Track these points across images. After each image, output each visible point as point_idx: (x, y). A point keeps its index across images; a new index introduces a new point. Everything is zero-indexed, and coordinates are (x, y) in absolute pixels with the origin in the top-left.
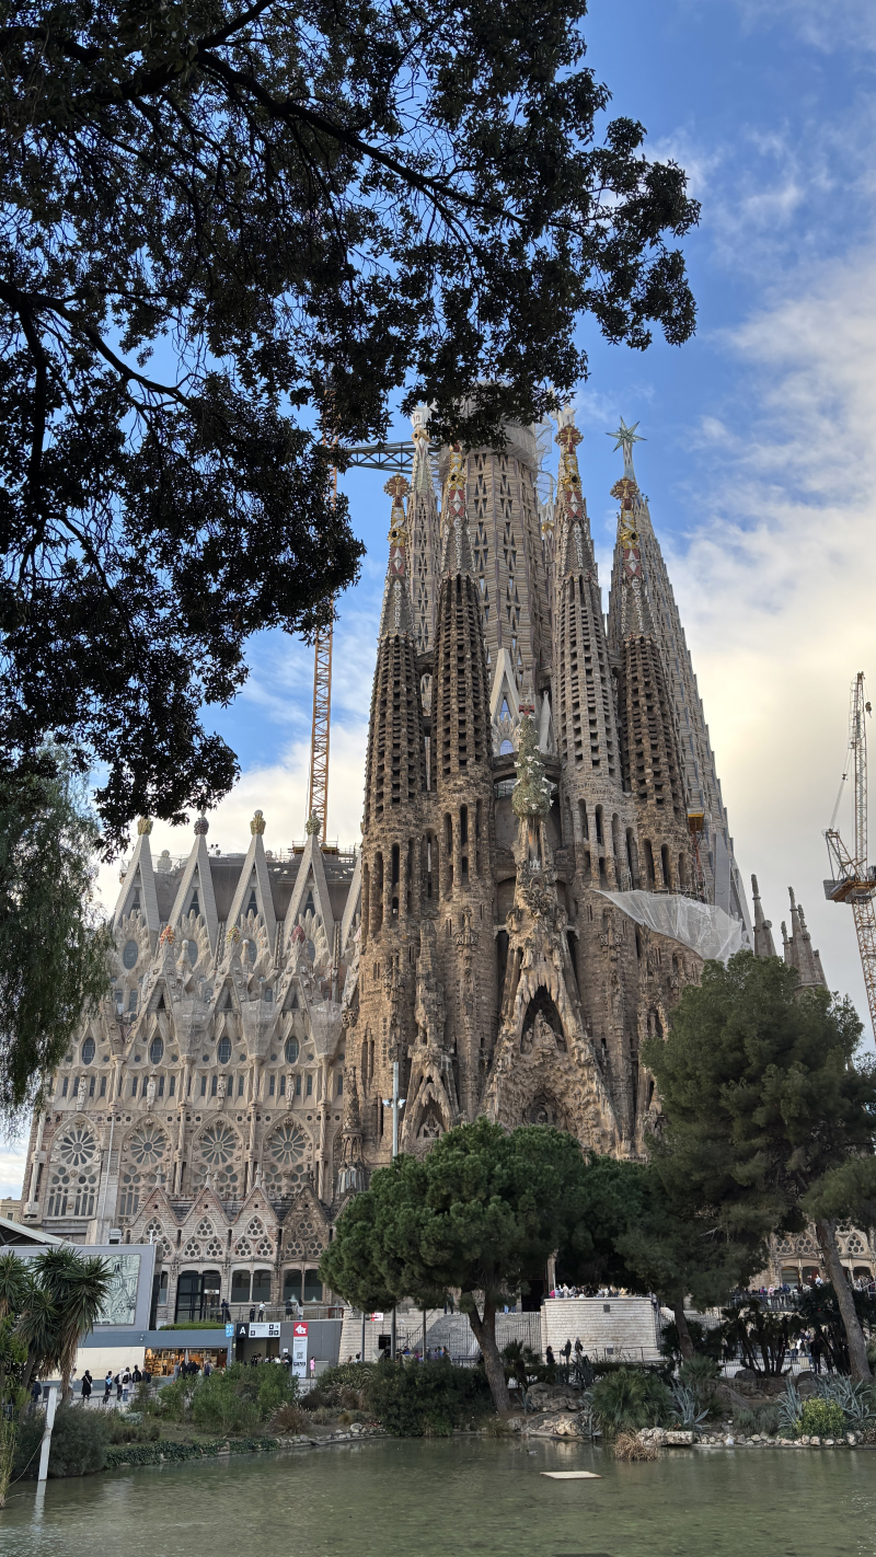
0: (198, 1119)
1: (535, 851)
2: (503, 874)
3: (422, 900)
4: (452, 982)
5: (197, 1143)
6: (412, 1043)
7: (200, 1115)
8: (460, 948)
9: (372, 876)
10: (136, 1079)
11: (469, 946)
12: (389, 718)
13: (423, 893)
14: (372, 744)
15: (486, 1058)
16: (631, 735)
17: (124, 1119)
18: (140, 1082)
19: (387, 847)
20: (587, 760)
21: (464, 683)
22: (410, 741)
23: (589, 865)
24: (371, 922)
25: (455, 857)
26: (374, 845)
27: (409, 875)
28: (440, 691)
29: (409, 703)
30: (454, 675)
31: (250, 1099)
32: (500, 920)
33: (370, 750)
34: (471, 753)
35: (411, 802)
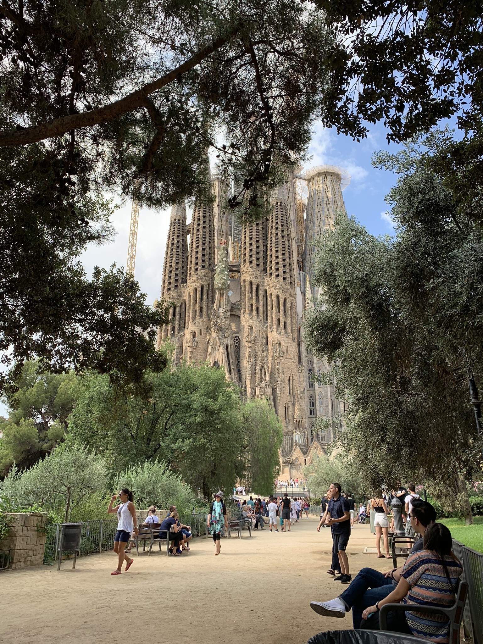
1: (222, 304)
8: (189, 348)
11: (192, 347)
23: (246, 307)
34: (200, 265)
35: (175, 289)
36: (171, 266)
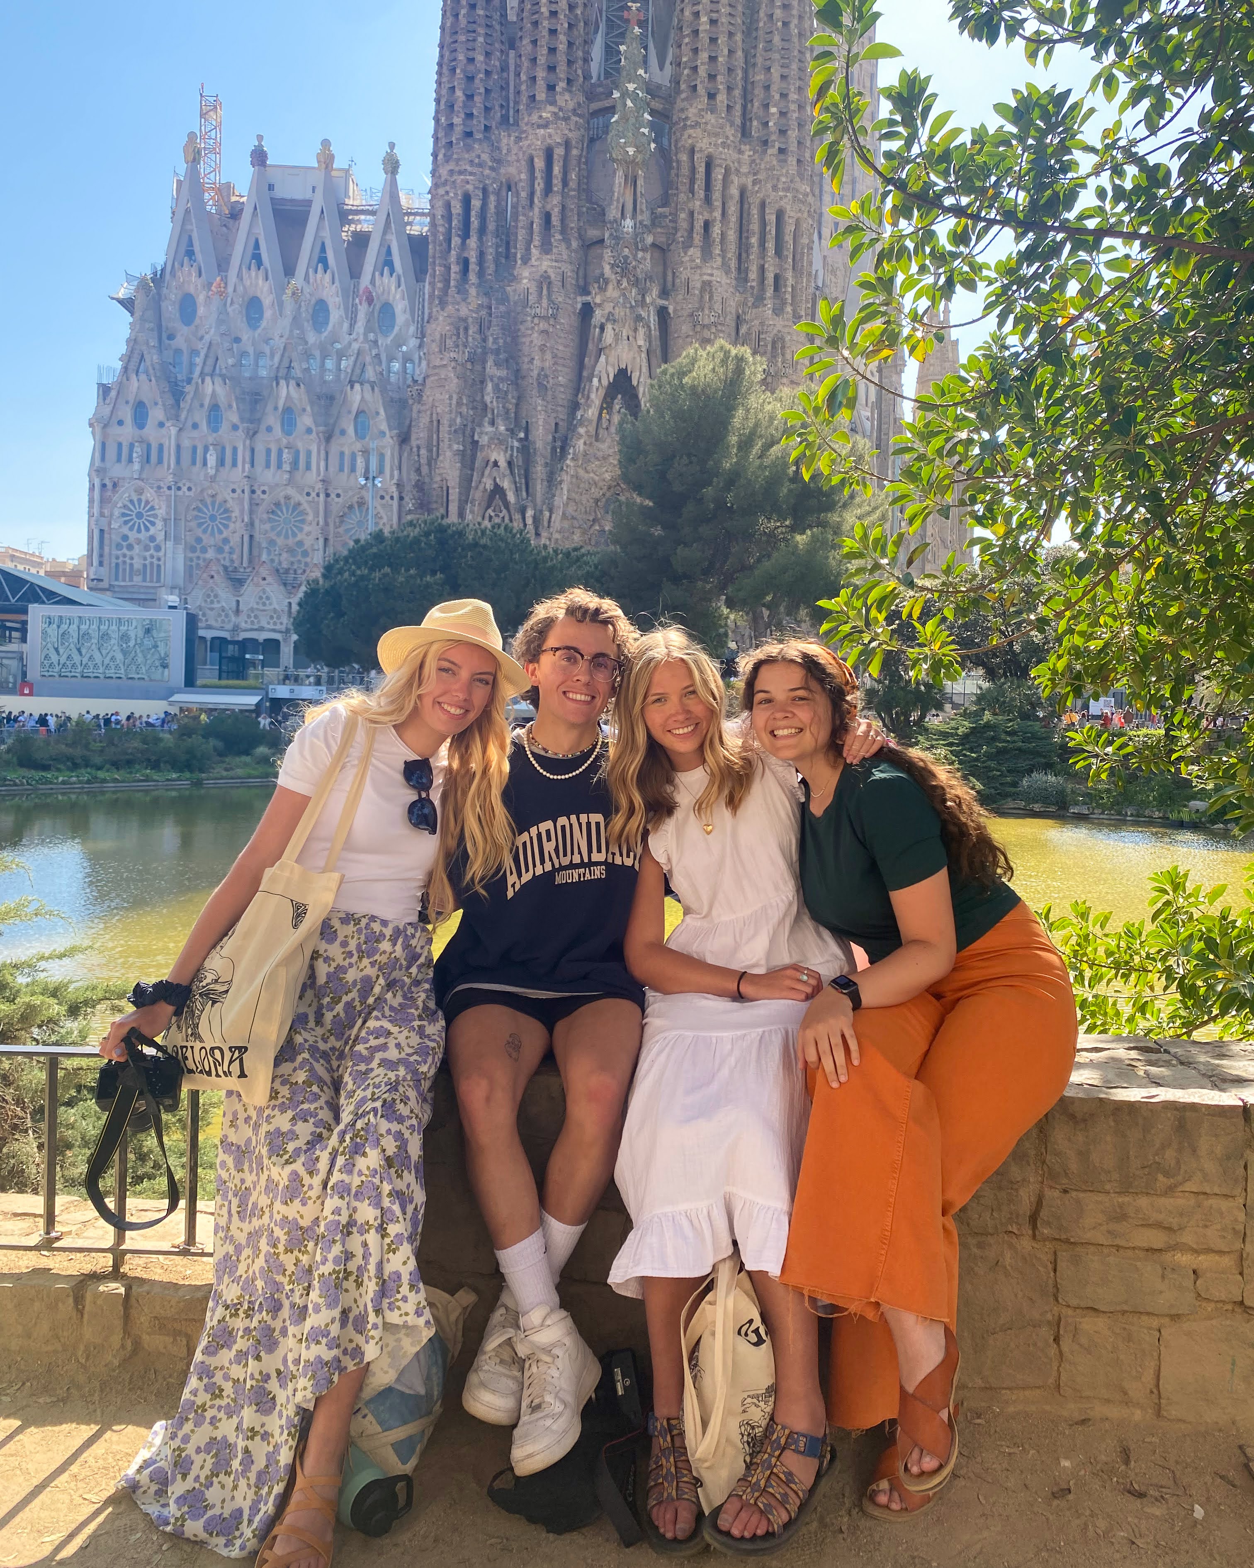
0: (264, 492)
1: (629, 206)
2: (593, 233)
3: (497, 262)
4: (526, 360)
5: (265, 516)
6: (480, 425)
7: (266, 488)
8: (536, 320)
9: (441, 229)
10: (194, 449)
11: (545, 318)
12: (463, 22)
13: (498, 254)
14: (441, 56)
15: (559, 444)
16: (759, 60)
17: (185, 489)
18: (200, 451)
19: (456, 194)
20: (702, 92)
22: (488, 54)
23: (691, 228)
24: (439, 285)
25: (536, 210)
26: (441, 191)
27: (482, 230)
31: (318, 474)
32: (584, 290)
33: (440, 64)
34: (562, 76)
35: (487, 138)
36: (471, 60)
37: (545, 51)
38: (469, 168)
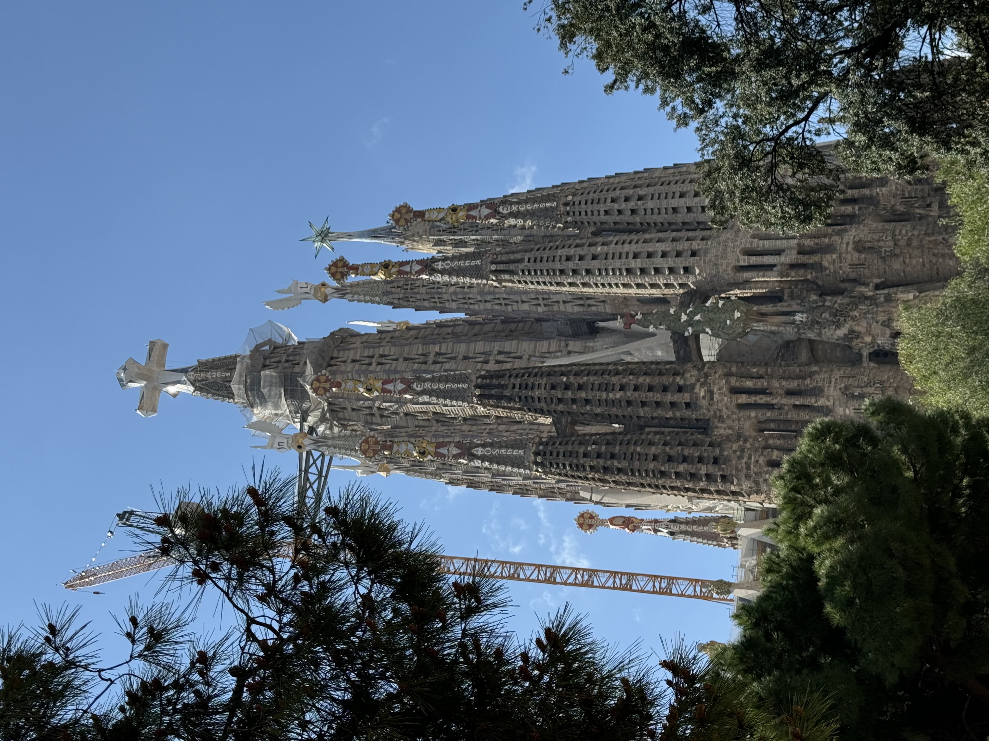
1: (784, 318)
2: (805, 352)
11: (883, 390)
12: (624, 464)
16: (667, 218)
19: (767, 472)
20: (689, 261)
21: (593, 384)
22: (651, 444)
23: (803, 266)
25: (784, 401)
28: (598, 410)
29: (608, 443)
30: (583, 395)
32: (857, 357)
34: (671, 379)
35: (719, 445)
37: (651, 394)
38: (745, 460)
